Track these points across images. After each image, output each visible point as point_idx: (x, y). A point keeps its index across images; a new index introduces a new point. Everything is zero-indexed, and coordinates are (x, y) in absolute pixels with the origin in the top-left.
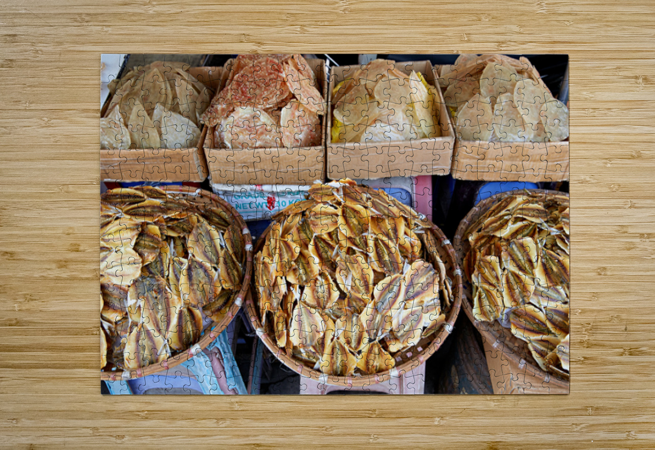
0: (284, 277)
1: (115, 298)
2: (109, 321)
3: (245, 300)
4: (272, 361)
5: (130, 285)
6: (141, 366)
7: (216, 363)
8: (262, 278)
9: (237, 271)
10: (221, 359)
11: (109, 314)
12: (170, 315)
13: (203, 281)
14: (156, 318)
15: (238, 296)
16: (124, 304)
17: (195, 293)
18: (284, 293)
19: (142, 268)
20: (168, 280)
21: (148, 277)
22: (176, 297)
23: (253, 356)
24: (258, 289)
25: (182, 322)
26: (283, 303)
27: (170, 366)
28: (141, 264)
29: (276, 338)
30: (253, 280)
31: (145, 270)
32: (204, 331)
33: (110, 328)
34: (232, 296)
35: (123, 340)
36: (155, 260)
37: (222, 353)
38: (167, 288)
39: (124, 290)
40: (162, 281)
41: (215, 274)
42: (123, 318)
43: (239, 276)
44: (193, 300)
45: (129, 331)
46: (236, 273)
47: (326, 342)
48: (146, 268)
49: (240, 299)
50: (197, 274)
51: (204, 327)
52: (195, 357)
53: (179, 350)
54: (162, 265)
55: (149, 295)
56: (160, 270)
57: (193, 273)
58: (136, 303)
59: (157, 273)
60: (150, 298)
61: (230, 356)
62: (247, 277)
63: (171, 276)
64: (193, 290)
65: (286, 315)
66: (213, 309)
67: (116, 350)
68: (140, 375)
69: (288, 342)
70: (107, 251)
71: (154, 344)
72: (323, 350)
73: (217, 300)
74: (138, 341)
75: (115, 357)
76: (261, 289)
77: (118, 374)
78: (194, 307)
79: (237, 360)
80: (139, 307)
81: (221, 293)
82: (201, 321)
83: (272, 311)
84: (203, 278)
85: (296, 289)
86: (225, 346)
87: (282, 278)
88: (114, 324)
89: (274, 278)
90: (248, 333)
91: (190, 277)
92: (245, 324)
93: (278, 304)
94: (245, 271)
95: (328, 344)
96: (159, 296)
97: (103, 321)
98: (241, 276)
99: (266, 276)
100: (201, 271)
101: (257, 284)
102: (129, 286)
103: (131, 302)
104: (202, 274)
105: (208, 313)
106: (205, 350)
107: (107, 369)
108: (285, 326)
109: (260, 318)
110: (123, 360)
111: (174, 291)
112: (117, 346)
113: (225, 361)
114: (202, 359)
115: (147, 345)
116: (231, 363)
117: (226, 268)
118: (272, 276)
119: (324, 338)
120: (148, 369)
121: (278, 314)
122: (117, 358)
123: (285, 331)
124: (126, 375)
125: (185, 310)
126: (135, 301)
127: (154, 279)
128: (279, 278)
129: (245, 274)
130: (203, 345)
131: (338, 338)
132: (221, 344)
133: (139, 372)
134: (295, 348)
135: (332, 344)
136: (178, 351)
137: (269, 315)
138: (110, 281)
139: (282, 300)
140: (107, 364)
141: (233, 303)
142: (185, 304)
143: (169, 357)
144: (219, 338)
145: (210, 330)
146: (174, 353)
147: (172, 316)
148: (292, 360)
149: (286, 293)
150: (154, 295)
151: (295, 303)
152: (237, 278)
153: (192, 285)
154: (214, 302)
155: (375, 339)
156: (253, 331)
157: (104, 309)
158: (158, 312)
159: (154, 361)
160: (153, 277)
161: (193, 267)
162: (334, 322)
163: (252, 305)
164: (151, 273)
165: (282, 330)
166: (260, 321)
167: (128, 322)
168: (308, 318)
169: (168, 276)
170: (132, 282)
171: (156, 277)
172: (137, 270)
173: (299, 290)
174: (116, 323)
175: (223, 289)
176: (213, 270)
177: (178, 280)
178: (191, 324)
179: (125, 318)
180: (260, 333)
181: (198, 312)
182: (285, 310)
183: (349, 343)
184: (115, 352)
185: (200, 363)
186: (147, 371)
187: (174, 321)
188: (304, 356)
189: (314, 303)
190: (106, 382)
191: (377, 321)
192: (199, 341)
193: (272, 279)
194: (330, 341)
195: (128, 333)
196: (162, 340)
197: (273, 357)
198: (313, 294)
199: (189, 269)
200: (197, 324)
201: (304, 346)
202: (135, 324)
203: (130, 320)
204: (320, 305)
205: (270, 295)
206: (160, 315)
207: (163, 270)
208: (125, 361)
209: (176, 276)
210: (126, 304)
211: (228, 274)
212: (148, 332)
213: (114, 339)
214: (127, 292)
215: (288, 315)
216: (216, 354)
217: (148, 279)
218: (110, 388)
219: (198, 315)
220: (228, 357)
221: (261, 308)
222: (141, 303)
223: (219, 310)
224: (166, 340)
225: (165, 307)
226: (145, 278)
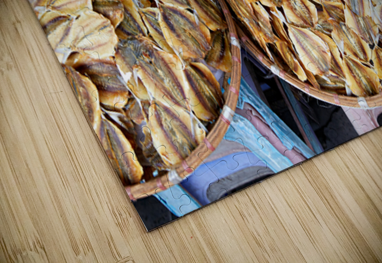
0: (258, 3)
1: (106, 77)
2: (115, 110)
3: (239, 38)
4: (307, 100)
5: (114, 55)
6: (183, 158)
7: (258, 123)
8: (240, 9)
9: (212, 7)
10: (259, 117)
11: (110, 100)
12: (177, 79)
13: (187, 28)
14: (164, 88)
15: (230, 36)
16: (120, 82)
17: (187, 45)
18: (269, 19)
19: (116, 31)
20: (151, 37)
21: (128, 39)
22: (171, 56)
23: (287, 100)
24: (243, 21)
25: (194, 83)
26: (275, 30)
27: (214, 145)
28: (112, 27)
29: (294, 71)
30: (233, 14)
31: (119, 31)
32: (223, 87)
33: (121, 119)
34: (225, 37)
35: (144, 130)
36: (125, 18)
37: (257, 109)
38: (155, 47)
39: (111, 64)
40: (145, 41)
41: (194, 17)
42: (129, 100)
43: (218, 13)
44: (190, 54)
45: (144, 115)
46: (212, 10)
47: (337, 61)
48: (120, 29)
49: (235, 38)
50: (177, 22)
51: (219, 82)
52: (232, 123)
53: (211, 120)
54: (135, 21)
55: (141, 62)
56: (135, 27)
57: (172, 22)
58: (133, 75)
59: (136, 32)
60: (144, 65)
61: (266, 109)
62: (226, 11)
63: (152, 32)
64: (183, 41)
65: (286, 43)
66: (216, 58)
67: (144, 145)
68: (189, 171)
69: (307, 73)
70: (65, 21)
71: (181, 122)
72: (342, 71)
73: (214, 46)
74: (161, 125)
75: (148, 157)
76: (246, 21)
77: (164, 178)
78: (196, 61)
79: (274, 111)
80: (139, 79)
81: (212, 36)
82: (213, 76)
83: (271, 43)
84: (185, 25)
85: (276, 12)
86: (254, 98)
87: (257, 4)
88: (123, 111)
89: (250, 5)
90: (265, 75)
91: (172, 28)
92: (256, 65)
93: (271, 33)
94: (219, 5)
95: (341, 62)
96: (153, 60)
97: (108, 112)
98: (220, 12)
99: (241, 5)
100: (177, 17)
101: (239, 17)
102: (114, 57)
103: (126, 77)
104: (182, 21)
105: (214, 64)
106: (237, 110)
107: (148, 176)
108: (292, 55)
109: (265, 54)
110: (159, 156)
111: (165, 48)
112: (143, 141)
113: (265, 117)
114: (241, 124)
115: (175, 126)
116: (271, 117)
117: (201, 7)
118: (247, 5)
119: (333, 58)
120: (194, 159)
121: (278, 44)
122: (151, 156)
123: (296, 61)
124: (173, 176)
125: (189, 68)
126: (129, 74)
127: (136, 41)
128: (254, 5)
129: (221, 9)
130: (231, 105)
131: (345, 54)
132: (248, 97)
133: (185, 167)
134: (316, 77)
135: (344, 62)
136: (211, 122)
137: (271, 47)
138: (89, 57)
139: (272, 27)
140: (144, 170)
141: (230, 44)
142: (185, 60)
143: (207, 134)
144: (242, 90)
145: (228, 84)
146: (209, 126)
147: (179, 80)
148: (324, 92)
149: (270, 19)
150: (147, 60)
151: (286, 28)
152: (217, 16)
153: (178, 36)
154: (212, 49)
155: (374, 45)
156: (268, 72)
157: (100, 95)
158: (162, 80)
159: (194, 145)
160: (133, 39)
161: (167, 14)
162: (330, 37)
163: (249, 41)
164: (129, 34)
165: (294, 62)
166: (268, 57)
167: (138, 104)
168: (307, 41)
169: (148, 32)
170: (115, 52)
171: (136, 37)
172: (112, 35)
173: (279, 12)
174: (124, 109)
175: (211, 31)
176: (189, 12)
177: (161, 34)
178: (204, 81)
179: (131, 99)
180: (275, 70)
181: (202, 65)
182: (282, 38)
183: (356, 55)
184: (144, 149)
185: (242, 129)
186: (193, 161)
187: (186, 86)
188: (330, 83)
189: (301, 22)
190: (157, 196)
191: (363, 25)
192: (224, 102)
193: (249, 7)
194: (340, 59)
195: (146, 119)
196: (186, 114)
197: (305, 95)
198: (295, 13)
199: (166, 18)
200: (210, 81)
201: (324, 73)
202: (146, 103)
203: (139, 101)
204: (308, 24)
205: (258, 25)
206: (167, 83)
207: (139, 27)
208: (162, 156)
209: (156, 29)
210: (122, 81)
211: (206, 13)
212: (166, 110)
213: (134, 132)
214: (116, 66)
215: (288, 42)
216: (251, 111)
217: (129, 41)
218: (165, 202)
219: (205, 70)
220: (263, 109)
221: (259, 42)
222: (139, 74)
223: (222, 57)
224: (191, 113)
225: (167, 73)
226: (125, 42)
